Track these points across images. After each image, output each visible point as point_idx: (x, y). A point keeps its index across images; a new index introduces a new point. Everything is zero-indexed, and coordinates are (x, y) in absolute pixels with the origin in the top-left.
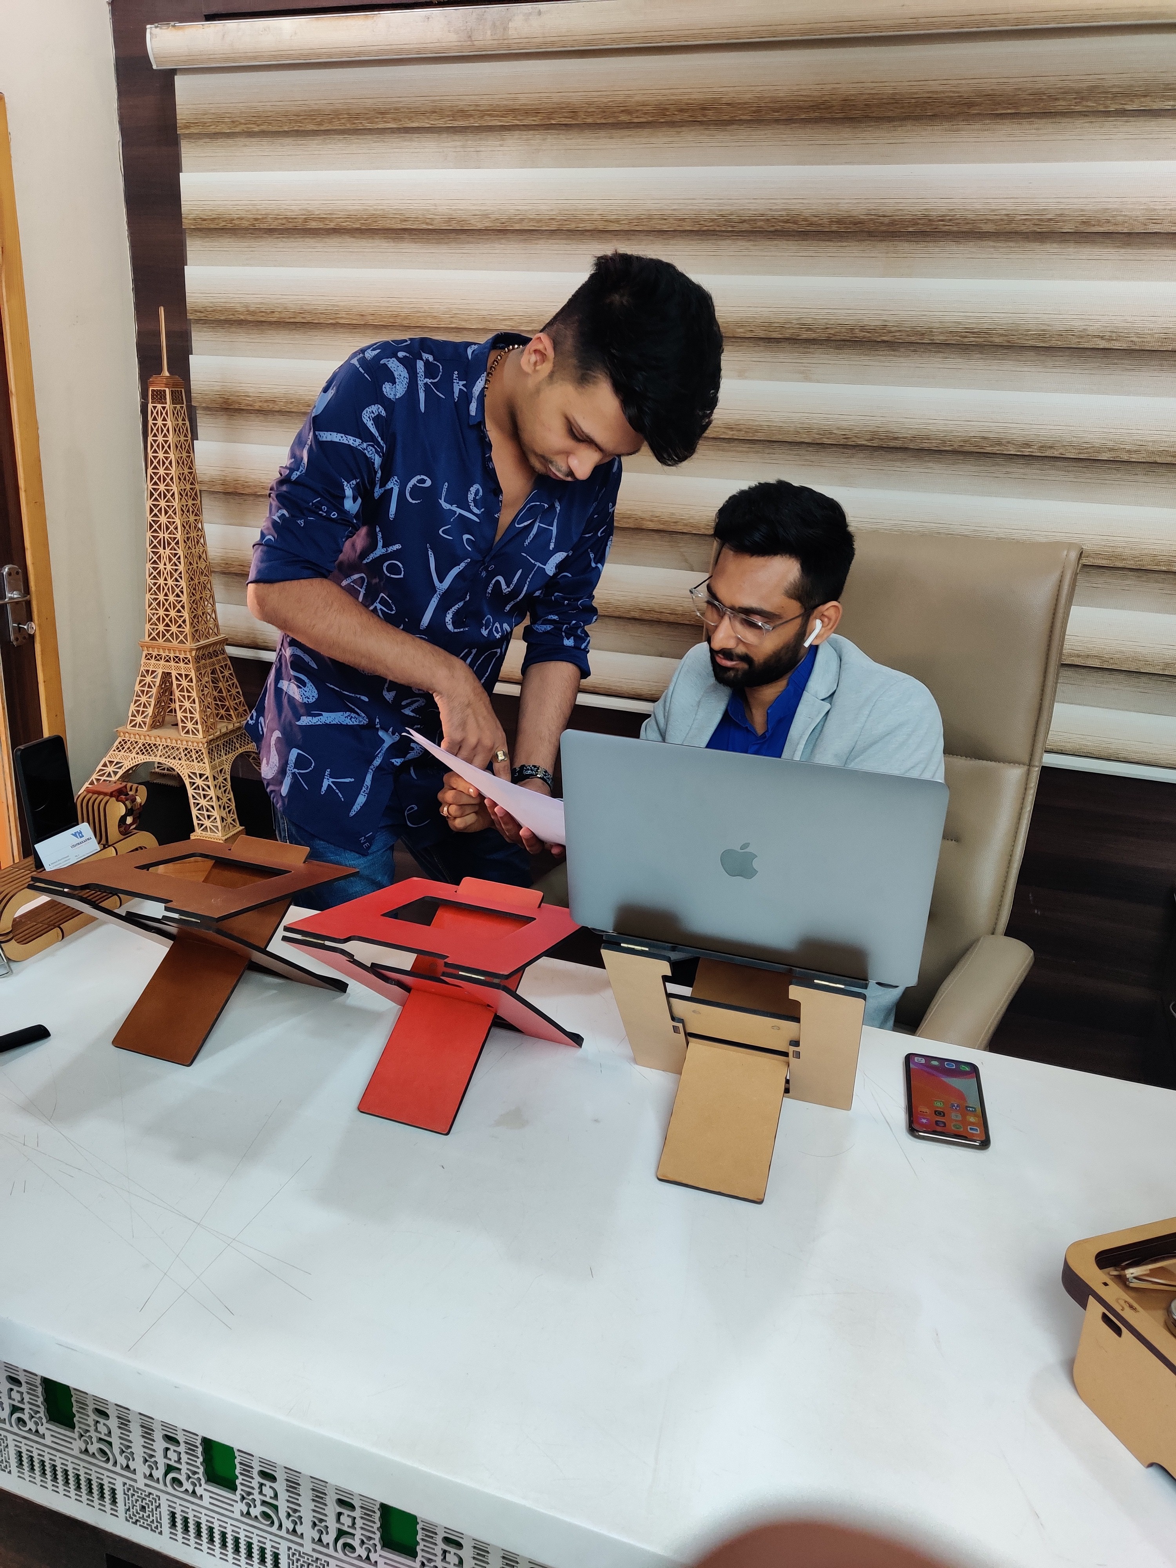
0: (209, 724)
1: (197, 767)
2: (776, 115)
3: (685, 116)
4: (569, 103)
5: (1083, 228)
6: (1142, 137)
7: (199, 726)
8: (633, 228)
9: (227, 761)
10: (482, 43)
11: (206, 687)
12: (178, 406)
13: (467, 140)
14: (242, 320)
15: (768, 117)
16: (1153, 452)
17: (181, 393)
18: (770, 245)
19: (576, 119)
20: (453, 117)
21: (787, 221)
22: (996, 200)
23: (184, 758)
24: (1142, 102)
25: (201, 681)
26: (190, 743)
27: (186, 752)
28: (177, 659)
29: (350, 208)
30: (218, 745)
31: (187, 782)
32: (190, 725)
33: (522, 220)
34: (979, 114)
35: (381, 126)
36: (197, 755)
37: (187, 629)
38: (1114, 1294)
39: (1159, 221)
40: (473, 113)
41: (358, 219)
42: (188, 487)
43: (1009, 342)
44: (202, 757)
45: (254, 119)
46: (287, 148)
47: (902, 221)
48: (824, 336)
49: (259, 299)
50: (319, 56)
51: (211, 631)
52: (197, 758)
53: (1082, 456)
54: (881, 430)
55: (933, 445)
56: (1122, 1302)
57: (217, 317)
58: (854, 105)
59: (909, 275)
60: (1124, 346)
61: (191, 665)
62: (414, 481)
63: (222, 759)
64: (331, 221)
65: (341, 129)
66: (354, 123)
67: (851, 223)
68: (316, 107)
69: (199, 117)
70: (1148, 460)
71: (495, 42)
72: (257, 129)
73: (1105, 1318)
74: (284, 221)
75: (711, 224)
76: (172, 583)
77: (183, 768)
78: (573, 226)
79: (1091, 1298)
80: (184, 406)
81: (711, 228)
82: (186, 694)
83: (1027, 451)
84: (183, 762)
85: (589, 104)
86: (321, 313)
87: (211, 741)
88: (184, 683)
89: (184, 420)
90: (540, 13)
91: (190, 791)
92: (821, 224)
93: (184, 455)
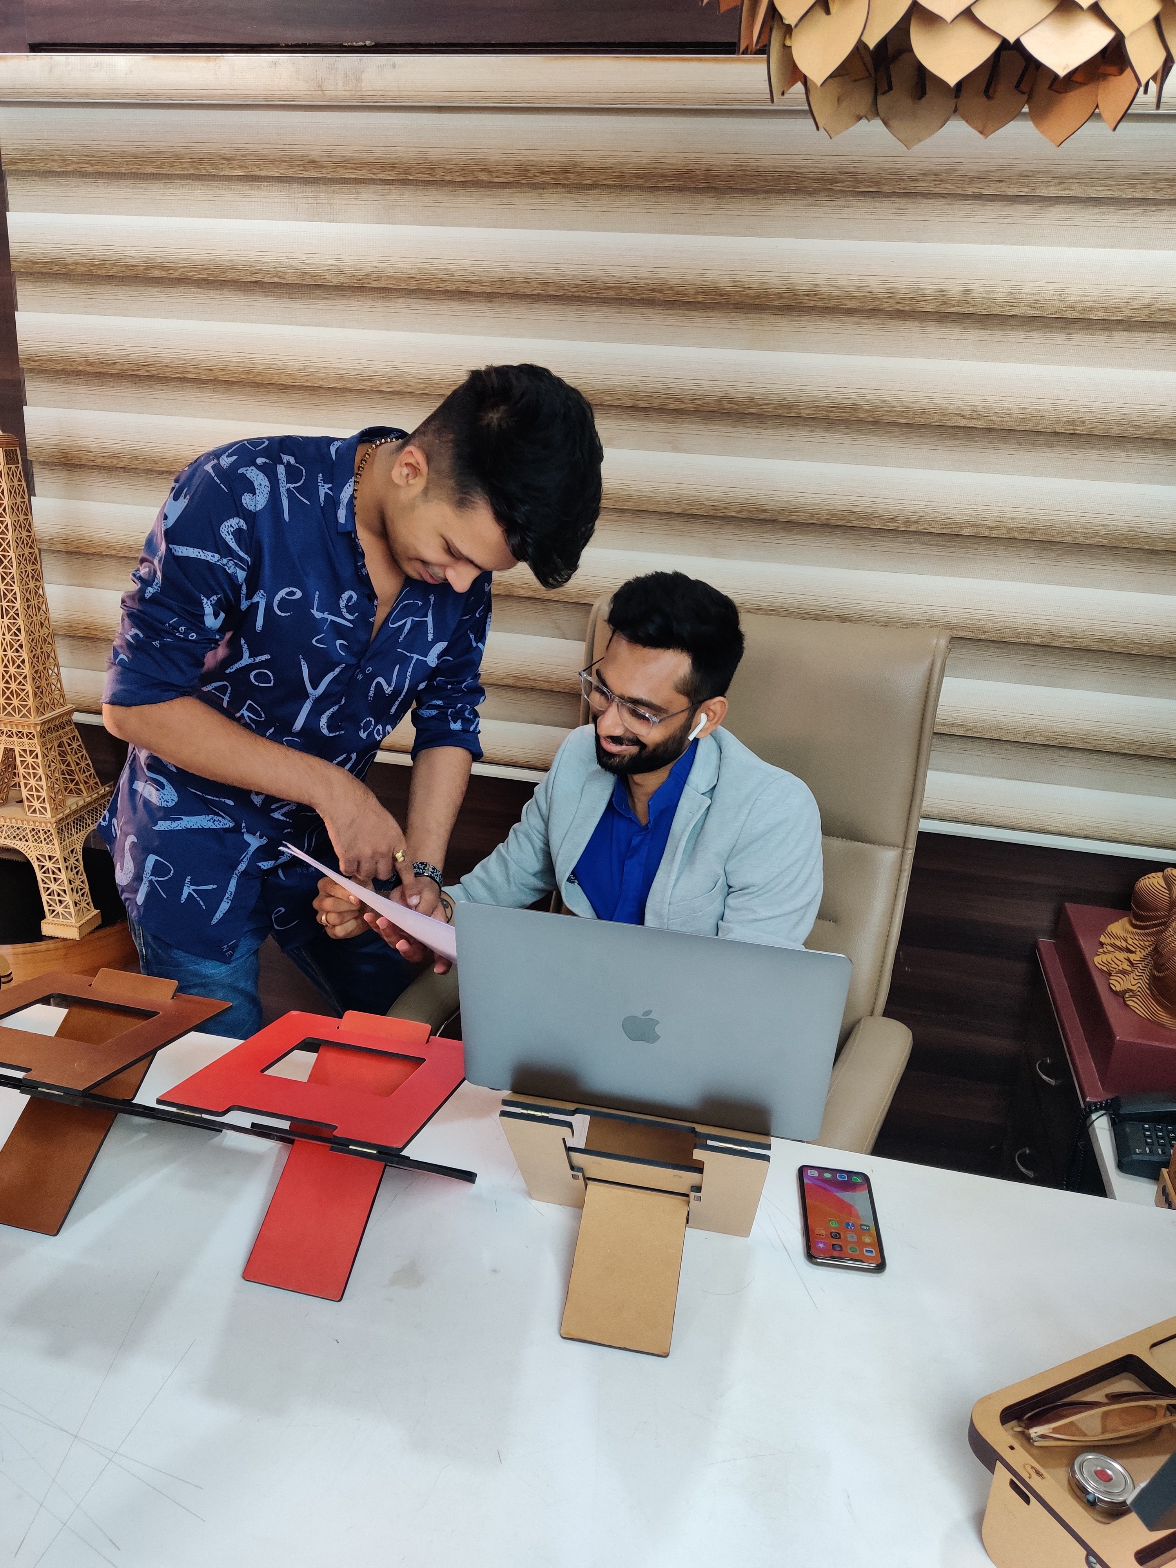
0: (57, 802)
1: (45, 849)
2: (640, 182)
3: (547, 178)
4: (426, 159)
5: (943, 309)
6: (999, 221)
7: (47, 805)
8: (496, 291)
9: (78, 840)
10: (334, 93)
11: (53, 762)
12: (13, 467)
13: (319, 192)
14: (81, 371)
15: (631, 183)
16: (1012, 529)
17: (16, 452)
18: (636, 313)
19: (434, 176)
20: (304, 167)
21: (653, 290)
22: (860, 277)
23: (31, 839)
24: (997, 187)
25: (47, 756)
26: (37, 824)
27: (33, 833)
28: (20, 735)
29: (196, 257)
30: (68, 824)
31: (35, 865)
32: (36, 804)
33: (380, 277)
34: (841, 190)
35: (227, 173)
36: (45, 836)
37: (30, 702)
38: (1020, 1459)
39: (1015, 305)
40: (325, 164)
41: (204, 270)
42: (27, 551)
43: (874, 418)
44: (51, 838)
45: (87, 158)
46: (124, 191)
47: (767, 294)
48: (691, 407)
49: (99, 350)
50: (157, 96)
51: (56, 701)
52: (45, 840)
53: (945, 531)
54: (750, 502)
55: (801, 518)
56: (1029, 1468)
57: (53, 367)
58: (717, 176)
59: (775, 348)
60: (985, 425)
61: (35, 741)
62: (282, 593)
63: (73, 838)
64: (176, 270)
65: (183, 174)
66: (198, 169)
67: (716, 294)
68: (155, 149)
69: (26, 152)
70: (1008, 536)
71: (346, 93)
72: (91, 169)
73: (1013, 1484)
74: (123, 268)
75: (576, 289)
76: (13, 654)
77: (31, 851)
78: (433, 286)
79: (998, 1463)
80: (20, 465)
81: (576, 294)
82: (31, 771)
83: (892, 526)
84: (30, 843)
85: (448, 161)
86: (167, 366)
87: (60, 820)
88: (29, 760)
89: (20, 480)
90: (394, 66)
91: (39, 875)
92: (687, 294)
93: (22, 517)
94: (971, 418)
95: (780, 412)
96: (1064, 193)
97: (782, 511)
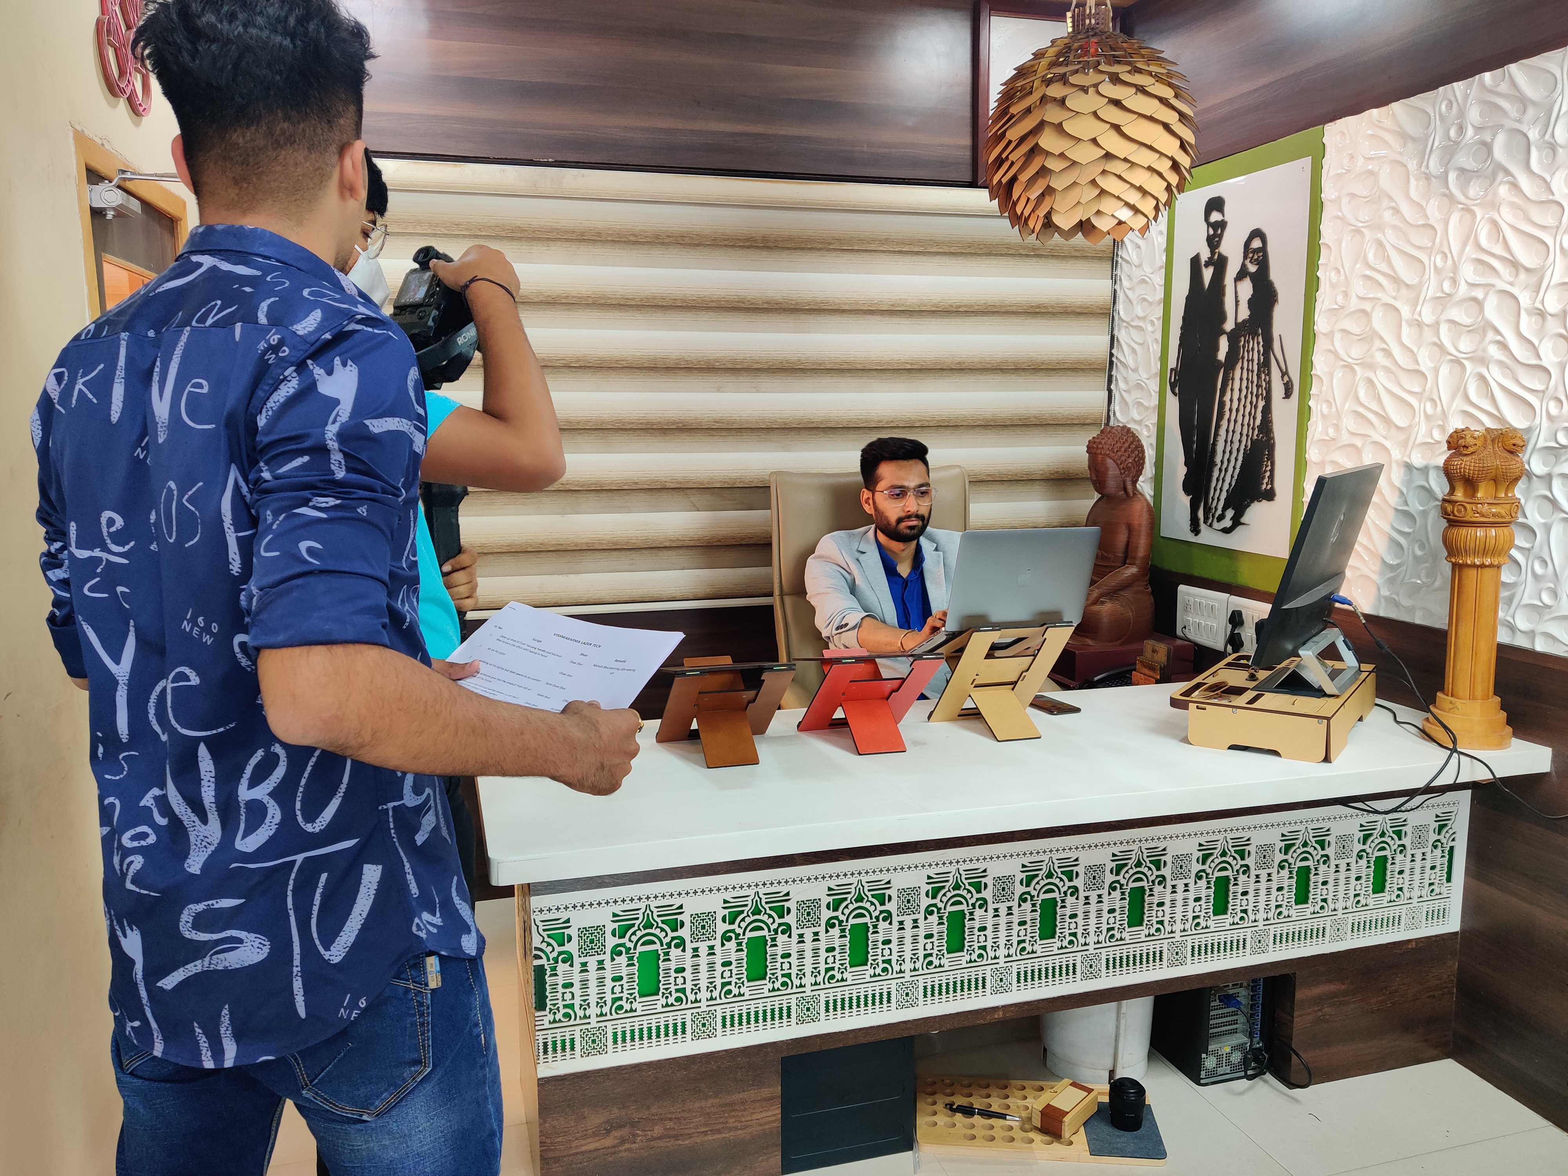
2: (726, 243)
3: (671, 240)
6: (911, 264)
13: (524, 246)
15: (721, 244)
20: (512, 232)
21: (738, 302)
34: (834, 249)
40: (526, 230)
48: (766, 367)
58: (768, 240)
59: (809, 333)
60: (919, 367)
78: (603, 301)
83: (880, 425)
92: (757, 304)
94: (912, 364)
95: (815, 367)
96: (940, 251)
97: (822, 422)
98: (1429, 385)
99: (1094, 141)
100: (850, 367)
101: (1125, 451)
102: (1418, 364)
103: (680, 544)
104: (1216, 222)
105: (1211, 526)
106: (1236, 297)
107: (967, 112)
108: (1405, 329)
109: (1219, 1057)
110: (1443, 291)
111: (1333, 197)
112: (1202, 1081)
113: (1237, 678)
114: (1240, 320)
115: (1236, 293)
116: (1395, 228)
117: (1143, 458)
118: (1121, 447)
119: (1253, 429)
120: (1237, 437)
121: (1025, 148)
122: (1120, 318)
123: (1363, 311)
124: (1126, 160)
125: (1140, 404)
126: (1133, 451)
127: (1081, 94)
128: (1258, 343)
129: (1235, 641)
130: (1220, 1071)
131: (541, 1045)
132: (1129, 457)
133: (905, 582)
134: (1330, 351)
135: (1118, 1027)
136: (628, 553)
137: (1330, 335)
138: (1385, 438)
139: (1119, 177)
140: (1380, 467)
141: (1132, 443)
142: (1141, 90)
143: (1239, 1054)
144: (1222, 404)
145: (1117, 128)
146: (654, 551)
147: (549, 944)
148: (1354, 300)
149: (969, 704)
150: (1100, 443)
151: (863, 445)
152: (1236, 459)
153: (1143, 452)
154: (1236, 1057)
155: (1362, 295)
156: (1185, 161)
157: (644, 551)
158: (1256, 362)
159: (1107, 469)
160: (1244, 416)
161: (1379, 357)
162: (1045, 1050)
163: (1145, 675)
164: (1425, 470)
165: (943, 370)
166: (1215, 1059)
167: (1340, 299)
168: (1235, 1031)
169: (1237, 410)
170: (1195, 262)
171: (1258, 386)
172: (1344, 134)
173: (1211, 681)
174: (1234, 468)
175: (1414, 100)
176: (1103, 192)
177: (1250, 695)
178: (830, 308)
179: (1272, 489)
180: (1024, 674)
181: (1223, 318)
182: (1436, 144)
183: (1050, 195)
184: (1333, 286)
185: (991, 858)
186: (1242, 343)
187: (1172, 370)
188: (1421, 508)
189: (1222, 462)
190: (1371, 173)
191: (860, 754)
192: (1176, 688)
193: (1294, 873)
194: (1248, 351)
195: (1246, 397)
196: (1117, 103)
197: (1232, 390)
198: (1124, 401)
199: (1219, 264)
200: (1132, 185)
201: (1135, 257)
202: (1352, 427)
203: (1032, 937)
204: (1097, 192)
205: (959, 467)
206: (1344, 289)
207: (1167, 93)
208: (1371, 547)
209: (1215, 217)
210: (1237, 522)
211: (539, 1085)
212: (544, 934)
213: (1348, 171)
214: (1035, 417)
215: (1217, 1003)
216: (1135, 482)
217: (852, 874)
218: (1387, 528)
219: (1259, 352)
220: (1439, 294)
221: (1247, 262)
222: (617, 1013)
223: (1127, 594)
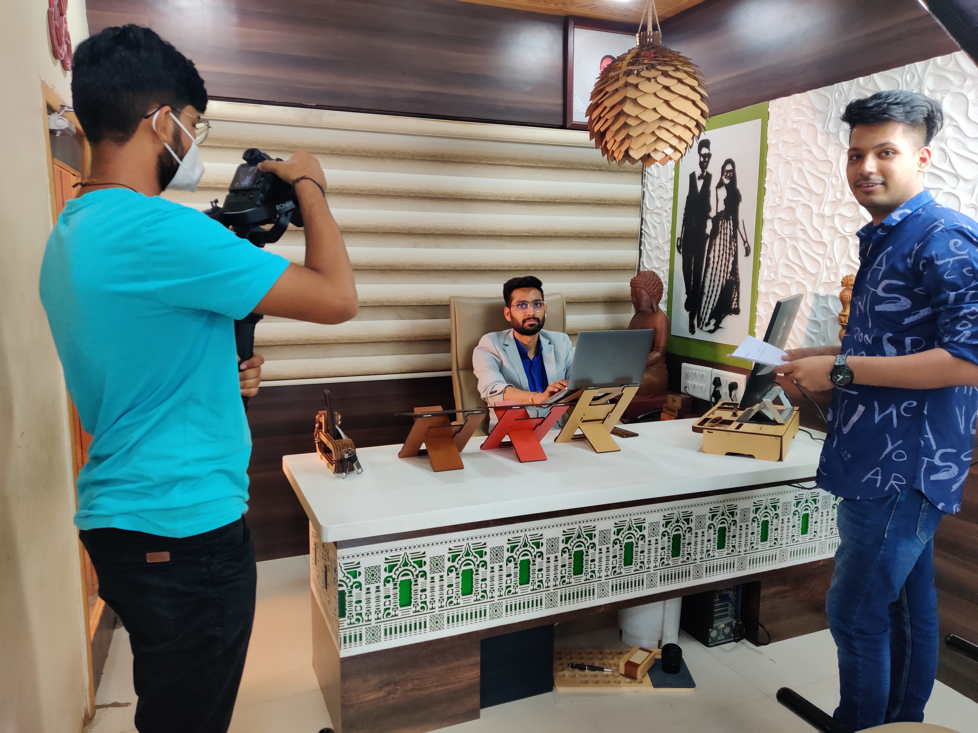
3: (387, 155)
48: (442, 233)
58: (445, 157)
59: (468, 213)
60: (532, 235)
92: (438, 195)
94: (529, 233)
96: (544, 166)
97: (476, 267)
98: (828, 250)
99: (655, 110)
100: (493, 234)
101: (653, 286)
102: (822, 238)
103: (392, 339)
104: (705, 154)
105: (701, 329)
106: (717, 197)
107: (560, 85)
108: (815, 219)
109: (718, 631)
110: (836, 198)
111: (774, 142)
112: (710, 645)
113: (726, 415)
114: (719, 211)
115: (717, 195)
116: (809, 161)
117: (662, 289)
118: (650, 284)
119: (727, 273)
120: (717, 278)
121: (615, 112)
122: (646, 208)
123: (791, 208)
124: (672, 121)
125: (658, 258)
126: (657, 286)
127: (647, 83)
128: (730, 224)
129: (716, 395)
130: (719, 638)
131: (342, 638)
132: (655, 289)
133: (532, 362)
134: (772, 230)
135: (664, 615)
136: (360, 345)
137: (772, 220)
138: (803, 279)
139: (668, 130)
140: (801, 296)
141: (656, 281)
142: (680, 81)
143: (729, 628)
144: (708, 259)
145: (667, 102)
146: (376, 344)
147: (348, 578)
148: (786, 201)
149: (578, 432)
150: (638, 281)
151: (505, 282)
152: (717, 291)
153: (662, 286)
154: (727, 630)
155: (790, 198)
156: (703, 121)
157: (369, 344)
158: (729, 235)
159: (642, 296)
160: (721, 266)
161: (800, 234)
162: (621, 632)
163: (669, 414)
164: (826, 298)
165: (546, 236)
166: (716, 632)
167: (777, 200)
168: (726, 616)
169: (718, 263)
170: (692, 176)
171: (730, 249)
172: (780, 107)
173: (713, 417)
174: (716, 296)
175: (820, 90)
176: (659, 139)
177: (736, 424)
178: (481, 198)
179: (738, 308)
180: (610, 414)
181: (709, 209)
182: (833, 115)
183: (628, 139)
184: (774, 193)
185: (598, 520)
186: (720, 224)
187: (678, 239)
188: (824, 319)
189: (708, 292)
190: (796, 130)
191: (521, 462)
192: (695, 421)
193: (760, 524)
194: (724, 229)
195: (723, 255)
196: (667, 88)
197: (714, 251)
198: (648, 256)
199: (707, 178)
200: (675, 135)
201: (655, 172)
202: (784, 273)
203: (620, 565)
204: (655, 138)
205: (559, 294)
206: (780, 195)
207: (694, 83)
208: (795, 341)
209: (704, 151)
210: (717, 326)
211: (341, 662)
212: (345, 572)
213: (783, 128)
214: (598, 265)
215: (718, 599)
216: (657, 303)
217: (521, 531)
218: (804, 330)
219: (730, 229)
220: (834, 200)
221: (724, 178)
222: (387, 617)
223: (653, 368)
